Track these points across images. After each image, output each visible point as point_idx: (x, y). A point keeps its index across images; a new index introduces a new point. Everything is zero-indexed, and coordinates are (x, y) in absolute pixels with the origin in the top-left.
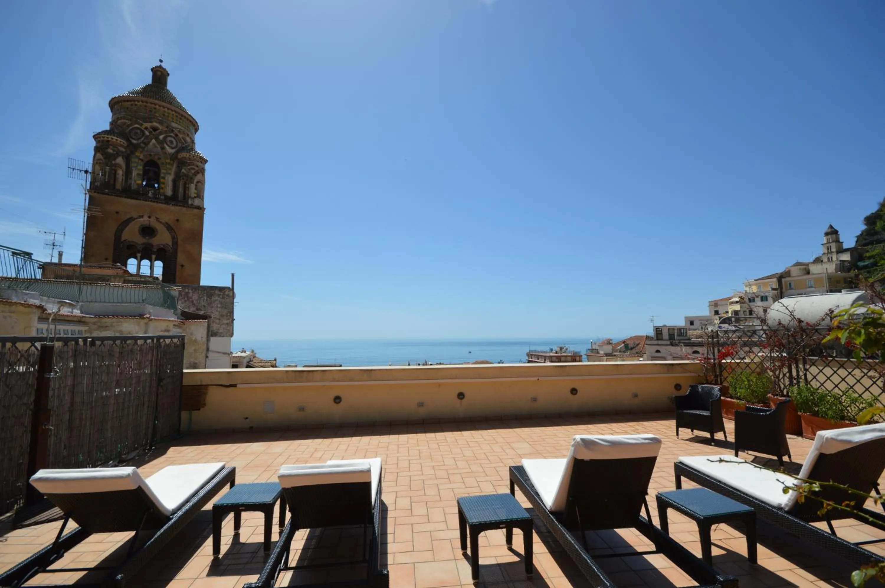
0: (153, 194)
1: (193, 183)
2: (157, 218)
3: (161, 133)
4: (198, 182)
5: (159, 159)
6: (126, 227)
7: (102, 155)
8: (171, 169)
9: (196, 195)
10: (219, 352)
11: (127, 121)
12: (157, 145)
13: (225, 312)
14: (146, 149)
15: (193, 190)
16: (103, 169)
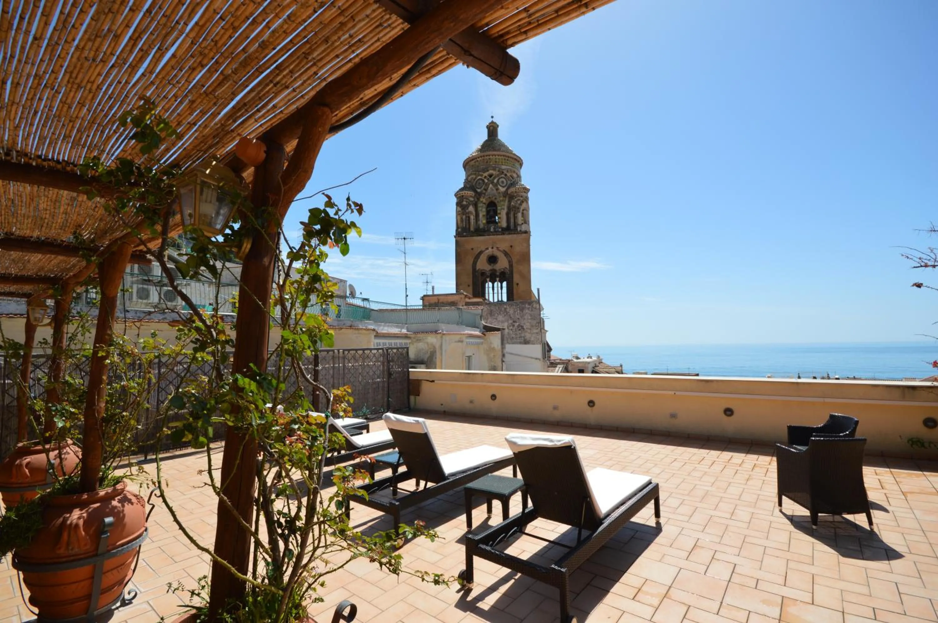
0: (494, 228)
1: (519, 212)
2: (497, 248)
3: (495, 178)
4: (523, 210)
5: (496, 199)
6: (478, 259)
7: (461, 207)
8: (504, 205)
9: (522, 222)
10: (532, 358)
11: (473, 176)
12: (494, 188)
13: (534, 322)
14: (486, 193)
15: (520, 219)
16: (462, 218)
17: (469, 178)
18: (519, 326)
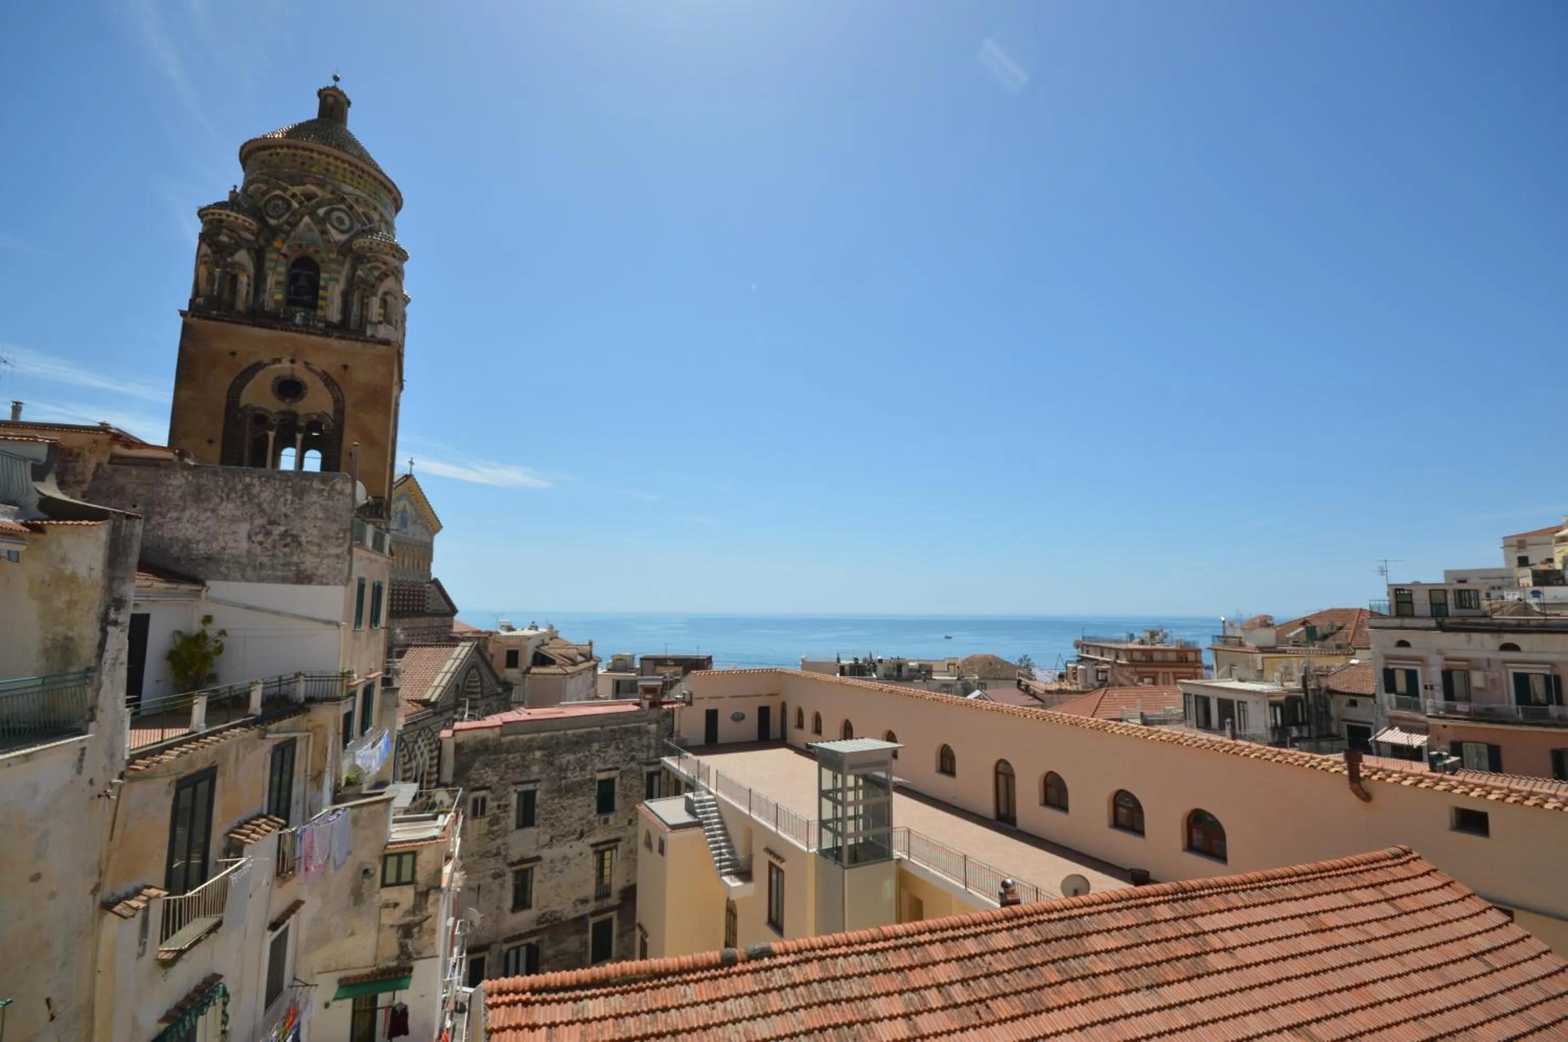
0: (304, 318)
1: (375, 295)
2: (307, 364)
3: (320, 205)
4: (386, 293)
5: (317, 252)
6: (248, 381)
7: (209, 246)
8: (339, 272)
9: (381, 319)
10: (314, 620)
11: (261, 185)
12: (313, 227)
14: (293, 234)
15: (375, 309)
16: (211, 274)
17: (251, 188)
18: (283, 535)
